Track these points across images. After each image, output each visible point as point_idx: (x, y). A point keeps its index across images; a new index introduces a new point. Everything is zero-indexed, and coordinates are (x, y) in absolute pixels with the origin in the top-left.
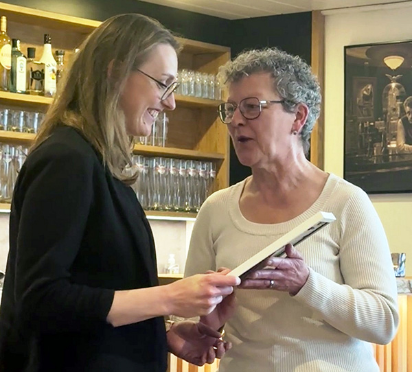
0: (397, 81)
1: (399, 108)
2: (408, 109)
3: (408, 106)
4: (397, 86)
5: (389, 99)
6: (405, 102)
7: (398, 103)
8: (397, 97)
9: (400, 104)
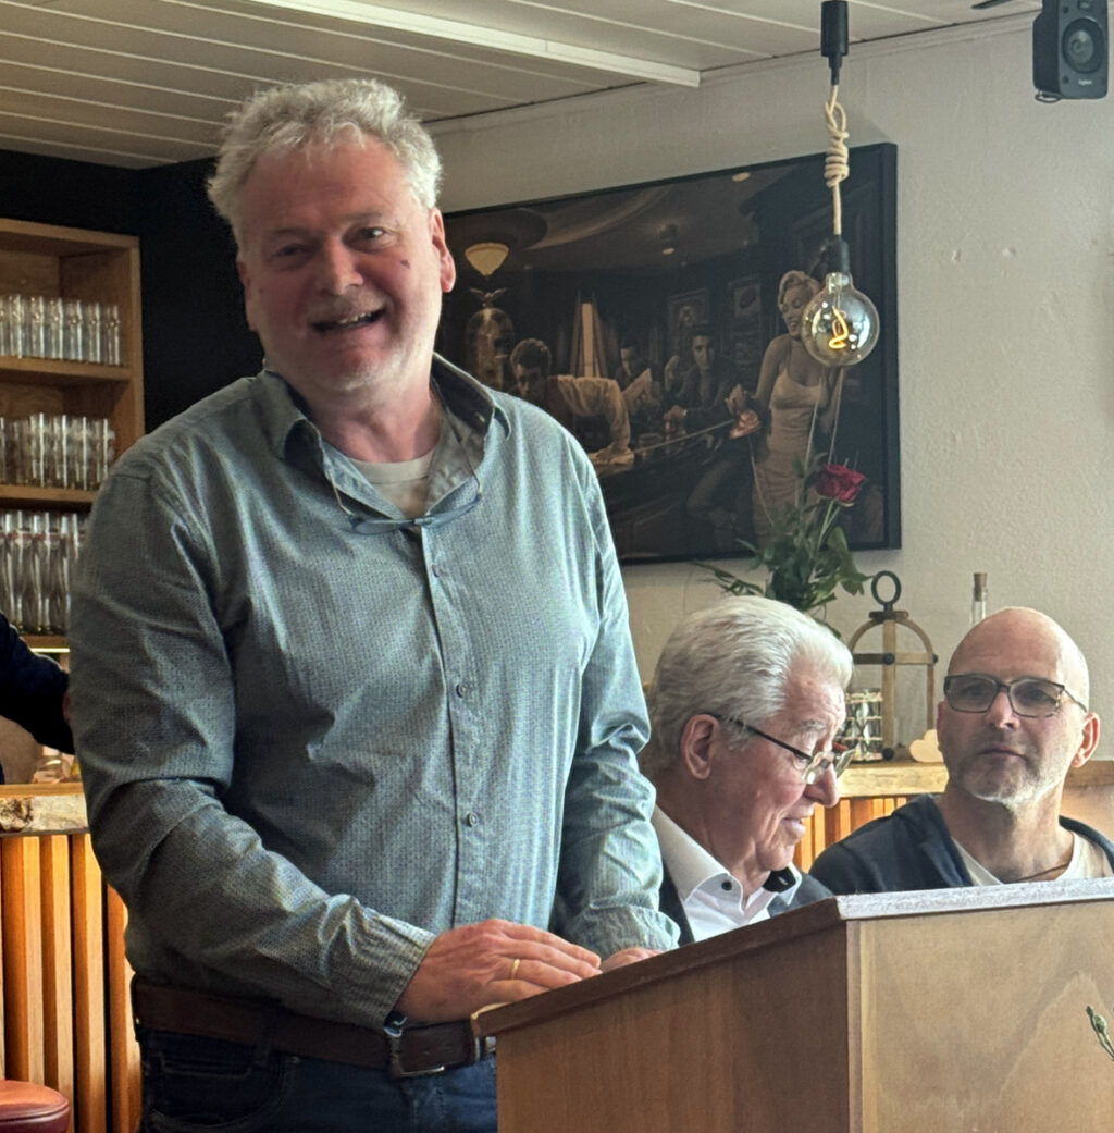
0: (495, 304)
1: (500, 368)
2: (519, 370)
3: (521, 362)
4: (495, 317)
5: (480, 349)
6: (514, 354)
7: (499, 357)
8: (497, 343)
9: (503, 359)
